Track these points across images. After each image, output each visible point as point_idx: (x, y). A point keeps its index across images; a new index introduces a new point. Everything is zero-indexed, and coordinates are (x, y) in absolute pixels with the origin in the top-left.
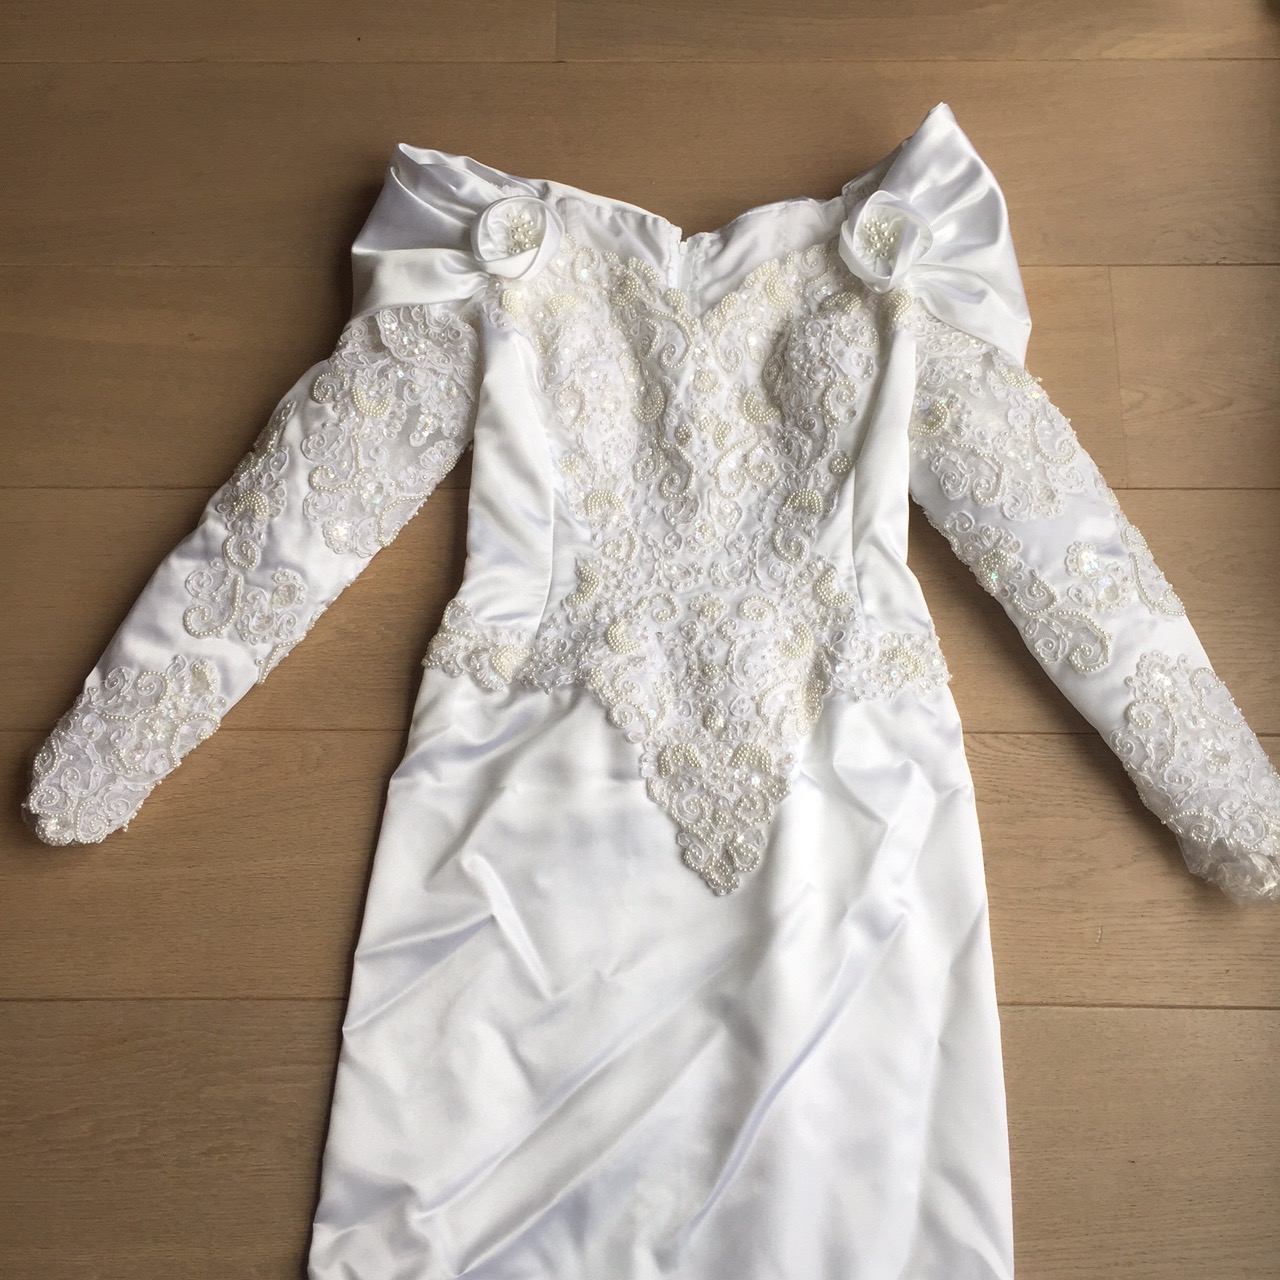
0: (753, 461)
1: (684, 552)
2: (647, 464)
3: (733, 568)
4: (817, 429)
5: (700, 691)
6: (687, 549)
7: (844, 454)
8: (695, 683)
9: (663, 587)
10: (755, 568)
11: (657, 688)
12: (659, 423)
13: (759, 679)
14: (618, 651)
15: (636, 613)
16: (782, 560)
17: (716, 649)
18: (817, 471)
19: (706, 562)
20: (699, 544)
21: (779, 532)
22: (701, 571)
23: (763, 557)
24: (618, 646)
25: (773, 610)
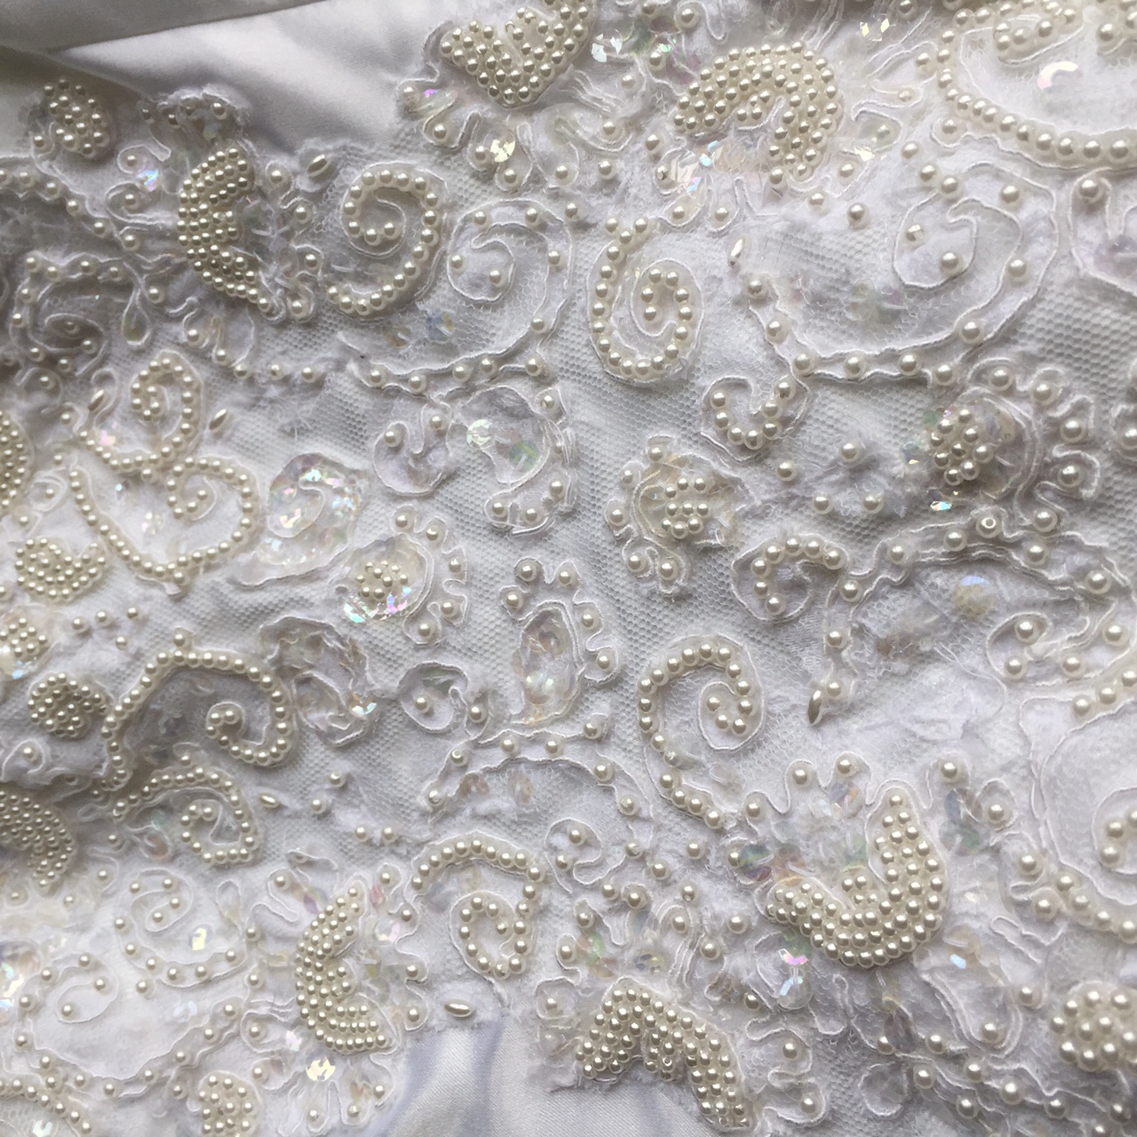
0: (133, 447)
1: (468, 652)
2: (201, 824)
3: (500, 448)
5: (1085, 484)
6: (455, 640)
7: (40, 116)
8: (1044, 515)
9: (613, 719)
10: (486, 362)
11: (1109, 700)
12: (61, 797)
13: (973, 205)
14: (933, 907)
15: (741, 825)
16: (442, 260)
17: (849, 446)
18: (116, 204)
19: (493, 558)
20: (431, 597)
21: (346, 299)
22: (528, 574)
23: (443, 338)
24: (913, 911)
25: (639, 246)
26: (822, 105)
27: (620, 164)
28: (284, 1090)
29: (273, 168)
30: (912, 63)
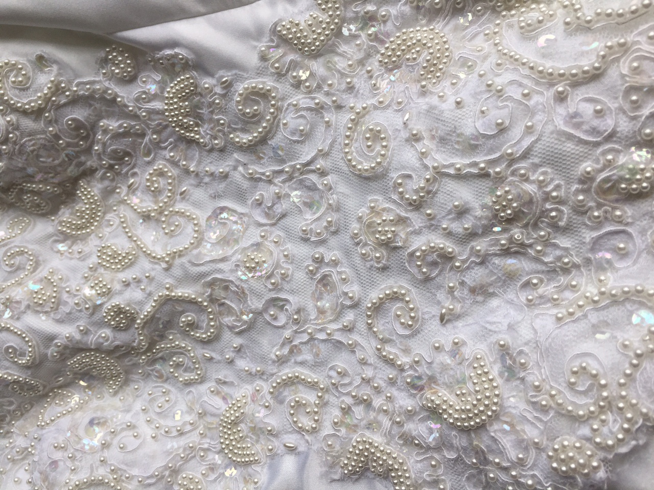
0: (147, 204)
1: (292, 292)
2: (178, 365)
3: (305, 204)
4: (79, 114)
5: (560, 220)
6: (286, 286)
7: (104, 62)
8: (542, 233)
9: (355, 322)
10: (298, 166)
11: (571, 314)
12: (117, 355)
13: (510, 98)
14: (496, 404)
15: (411, 367)
16: (279, 122)
17: (456, 203)
18: (138, 100)
19: (302, 251)
20: (276, 268)
21: (237, 140)
22: (317, 258)
23: (280, 156)
24: (487, 406)
25: (364, 116)
26: (443, 53)
27: (355, 80)
28: (215, 480)
29: (205, 83)
30: (482, 34)
